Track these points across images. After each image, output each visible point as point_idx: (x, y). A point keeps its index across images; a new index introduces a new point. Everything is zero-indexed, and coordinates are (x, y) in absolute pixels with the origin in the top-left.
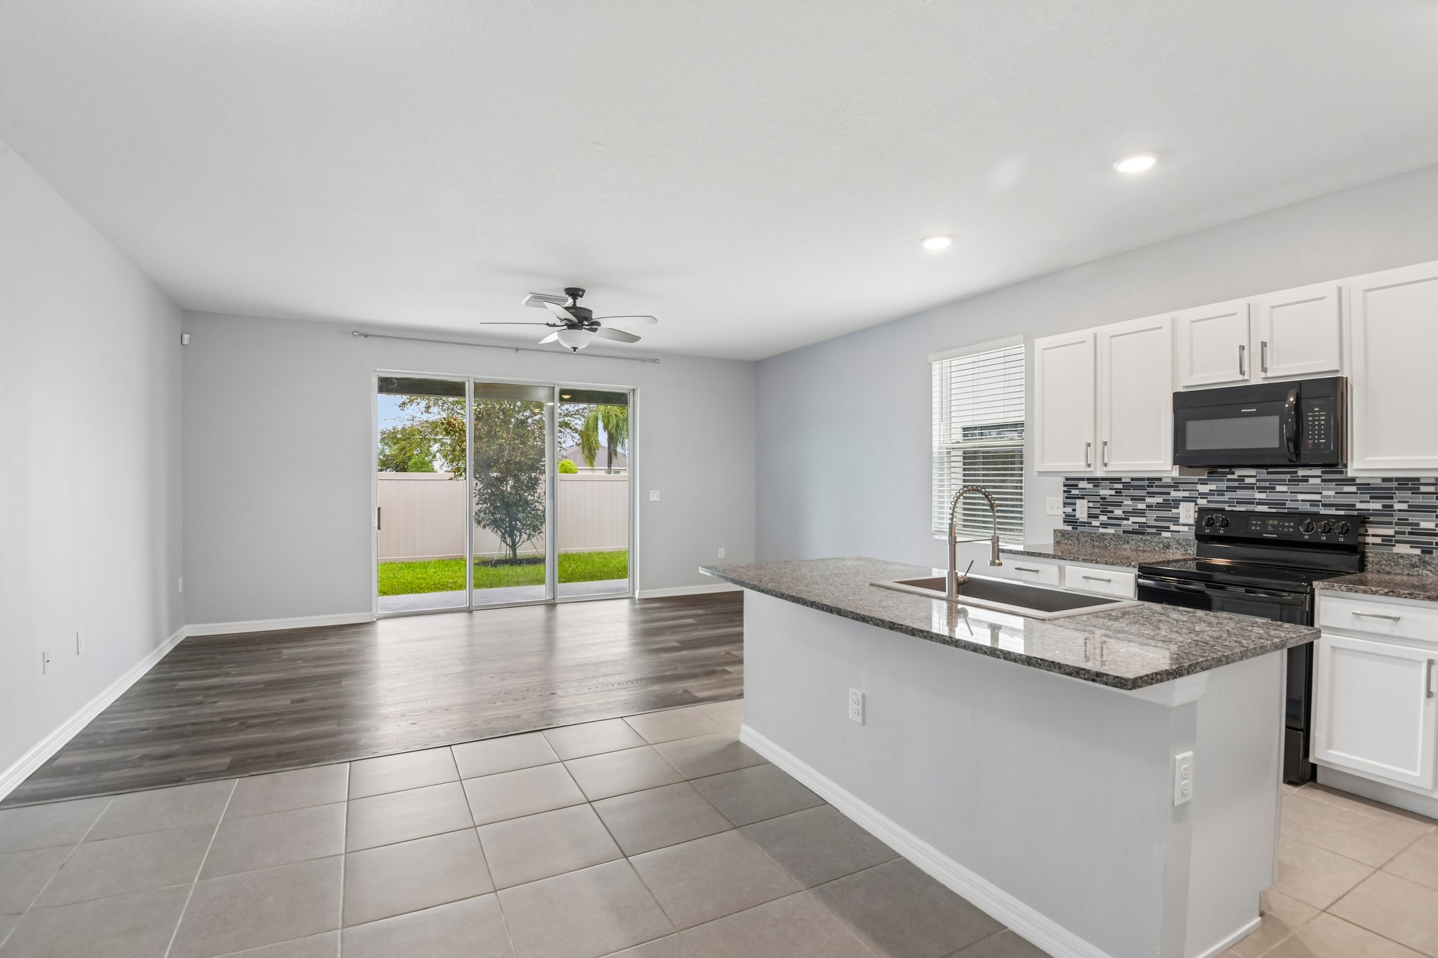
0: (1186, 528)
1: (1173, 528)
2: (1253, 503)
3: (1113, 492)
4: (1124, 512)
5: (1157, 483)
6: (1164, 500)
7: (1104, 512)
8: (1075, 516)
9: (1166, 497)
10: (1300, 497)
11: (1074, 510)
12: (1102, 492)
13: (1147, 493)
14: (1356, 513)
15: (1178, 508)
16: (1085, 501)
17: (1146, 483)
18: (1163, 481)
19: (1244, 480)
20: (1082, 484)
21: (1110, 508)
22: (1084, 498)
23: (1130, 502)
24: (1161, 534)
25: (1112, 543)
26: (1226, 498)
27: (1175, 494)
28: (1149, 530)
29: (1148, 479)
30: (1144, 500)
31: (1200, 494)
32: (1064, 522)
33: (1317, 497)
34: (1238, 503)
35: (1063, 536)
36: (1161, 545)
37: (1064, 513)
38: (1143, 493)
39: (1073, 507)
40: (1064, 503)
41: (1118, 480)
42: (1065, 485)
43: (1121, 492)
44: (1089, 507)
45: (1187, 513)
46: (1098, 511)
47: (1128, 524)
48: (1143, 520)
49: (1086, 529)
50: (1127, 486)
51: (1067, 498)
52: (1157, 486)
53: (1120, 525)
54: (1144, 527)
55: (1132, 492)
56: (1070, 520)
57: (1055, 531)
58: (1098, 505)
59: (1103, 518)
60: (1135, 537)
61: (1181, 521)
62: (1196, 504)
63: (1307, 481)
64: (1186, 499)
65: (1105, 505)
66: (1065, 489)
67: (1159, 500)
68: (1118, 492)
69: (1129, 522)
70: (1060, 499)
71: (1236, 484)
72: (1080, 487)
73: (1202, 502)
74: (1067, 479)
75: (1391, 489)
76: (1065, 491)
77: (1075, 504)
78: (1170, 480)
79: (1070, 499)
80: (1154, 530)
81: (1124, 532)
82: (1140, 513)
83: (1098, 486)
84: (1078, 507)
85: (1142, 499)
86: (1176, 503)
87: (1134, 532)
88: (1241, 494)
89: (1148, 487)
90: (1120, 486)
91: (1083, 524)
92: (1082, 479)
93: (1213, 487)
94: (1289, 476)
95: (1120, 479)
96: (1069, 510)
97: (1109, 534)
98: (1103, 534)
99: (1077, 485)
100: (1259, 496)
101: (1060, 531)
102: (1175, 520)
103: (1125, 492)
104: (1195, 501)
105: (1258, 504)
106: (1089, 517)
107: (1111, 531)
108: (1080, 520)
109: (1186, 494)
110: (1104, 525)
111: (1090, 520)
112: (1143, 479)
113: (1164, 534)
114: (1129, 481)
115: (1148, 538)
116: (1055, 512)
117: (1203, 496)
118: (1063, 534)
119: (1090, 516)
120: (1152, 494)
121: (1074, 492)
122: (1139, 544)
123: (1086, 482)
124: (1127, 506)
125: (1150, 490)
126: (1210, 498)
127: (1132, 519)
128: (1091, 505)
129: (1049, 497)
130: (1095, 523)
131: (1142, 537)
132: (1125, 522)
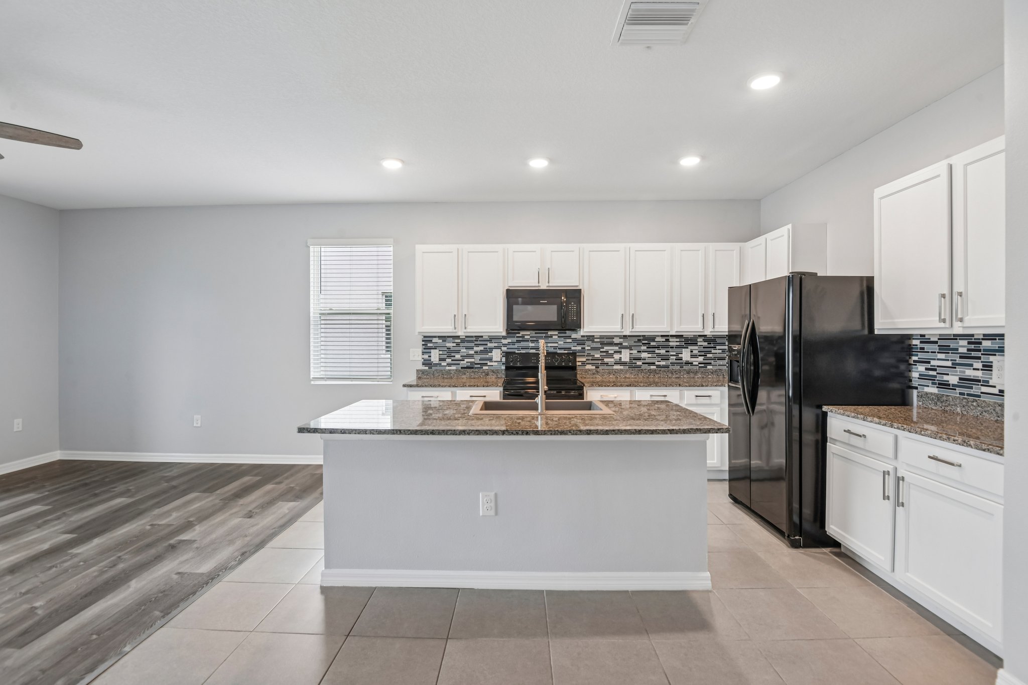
0: (496, 364)
1: (489, 364)
2: (528, 348)
3: (455, 345)
4: (461, 356)
5: (480, 339)
6: (484, 348)
7: (449, 357)
8: (431, 360)
9: (485, 346)
10: (550, 345)
11: (430, 356)
12: (448, 345)
13: (475, 345)
14: (571, 352)
15: (492, 352)
16: (437, 351)
17: (474, 339)
18: (484, 337)
19: (524, 337)
20: (435, 340)
21: (453, 354)
22: (436, 349)
23: (465, 350)
24: (482, 368)
25: (455, 375)
26: (516, 346)
27: (490, 345)
28: (476, 366)
29: (475, 337)
30: (473, 348)
31: (503, 344)
32: (423, 364)
33: (556, 345)
34: (522, 348)
35: (423, 373)
36: (484, 374)
37: (423, 358)
38: (472, 344)
39: (429, 354)
40: (423, 352)
41: (458, 337)
42: (423, 341)
43: (459, 345)
44: (440, 354)
45: (497, 355)
46: (445, 356)
47: (464, 363)
48: (472, 360)
49: (438, 368)
50: (463, 341)
51: (424, 349)
52: (480, 341)
53: (459, 364)
54: (473, 364)
55: (466, 344)
56: (427, 363)
57: (417, 370)
58: (445, 353)
59: (449, 361)
60: (469, 370)
61: (494, 360)
62: (501, 350)
63: (552, 337)
64: (496, 348)
65: (450, 353)
66: (423, 343)
67: (481, 348)
68: (458, 344)
69: (465, 362)
70: (420, 350)
71: (521, 339)
72: (433, 342)
73: (504, 349)
74: (425, 337)
75: (584, 340)
76: (423, 345)
77: (431, 352)
78: (487, 337)
79: (426, 350)
80: (479, 366)
81: (462, 368)
82: (471, 356)
83: (445, 341)
84: (432, 354)
85: (472, 348)
86: (491, 350)
87: (467, 368)
88: (523, 344)
89: (475, 341)
90: (459, 341)
91: (436, 365)
92: (435, 337)
93: (510, 341)
94: (544, 335)
96: (426, 356)
97: (453, 370)
98: (450, 370)
99: (432, 341)
100: (533, 345)
101: (421, 371)
102: (491, 360)
103: (462, 345)
104: (501, 348)
105: (531, 349)
106: (440, 360)
107: (454, 368)
108: (434, 362)
109: (496, 345)
110: (449, 365)
111: (440, 362)
112: (472, 337)
113: (485, 368)
114: (464, 337)
115: (477, 370)
116: (416, 358)
117: (505, 345)
118: (423, 372)
119: (441, 360)
120: (477, 345)
121: (429, 345)
122: (471, 374)
123: (437, 339)
124: (463, 352)
125: (476, 343)
126: (508, 346)
127: (466, 360)
128: (441, 352)
129: (411, 349)
130: (444, 364)
131: (472, 370)
132: (462, 362)
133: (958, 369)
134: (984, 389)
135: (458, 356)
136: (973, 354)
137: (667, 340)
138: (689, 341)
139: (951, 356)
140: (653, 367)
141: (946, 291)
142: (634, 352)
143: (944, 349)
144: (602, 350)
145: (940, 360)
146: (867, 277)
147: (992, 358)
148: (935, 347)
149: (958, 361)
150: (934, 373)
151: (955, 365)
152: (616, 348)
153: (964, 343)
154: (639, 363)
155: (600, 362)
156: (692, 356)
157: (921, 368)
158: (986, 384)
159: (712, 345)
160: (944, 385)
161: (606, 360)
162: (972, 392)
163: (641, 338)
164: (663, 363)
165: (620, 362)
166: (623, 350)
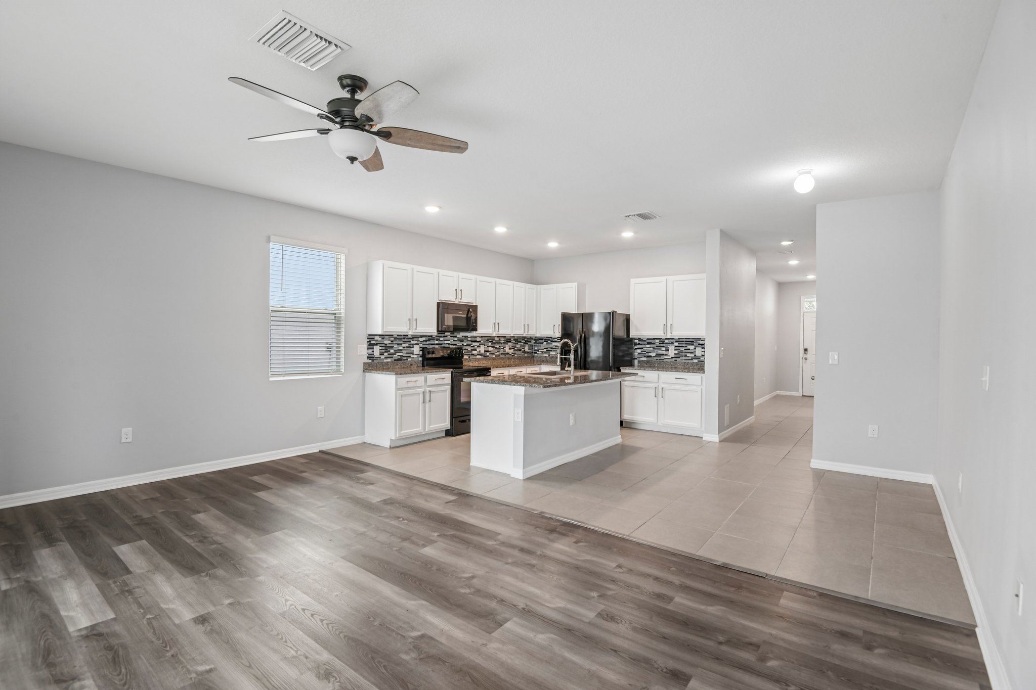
0: (416, 356)
1: (412, 356)
2: (435, 344)
3: (390, 342)
4: (394, 351)
5: (406, 337)
6: (409, 345)
7: (386, 351)
8: (373, 354)
9: (409, 343)
10: (446, 342)
11: (373, 351)
12: (386, 342)
13: (403, 342)
14: (457, 347)
15: (413, 348)
16: (378, 347)
17: (403, 337)
19: (433, 336)
20: (376, 338)
21: (388, 349)
22: (377, 345)
23: (396, 346)
25: (393, 366)
26: (428, 343)
27: (413, 342)
28: (404, 358)
29: (404, 336)
30: (402, 345)
31: (420, 341)
32: (368, 358)
33: (449, 342)
34: (431, 345)
35: (369, 366)
37: (367, 353)
38: (401, 342)
39: (372, 350)
40: (368, 348)
42: (368, 339)
44: (380, 350)
45: (416, 350)
46: (383, 351)
47: (396, 356)
48: (401, 354)
49: (379, 360)
50: (395, 339)
51: (369, 345)
52: (406, 339)
53: (393, 357)
54: (402, 357)
55: (397, 341)
56: (371, 357)
57: (364, 362)
58: (384, 348)
59: (386, 354)
60: (400, 362)
61: (415, 353)
63: (448, 337)
64: (417, 344)
65: (386, 348)
66: (368, 340)
67: (407, 345)
68: (392, 342)
70: (365, 346)
71: (430, 338)
73: (421, 345)
74: (369, 335)
75: (463, 339)
76: (368, 342)
77: (373, 348)
78: (410, 336)
79: (371, 346)
80: (405, 358)
81: (395, 360)
82: (400, 351)
83: (384, 339)
84: (375, 350)
85: (400, 344)
86: (413, 345)
87: (398, 360)
88: (432, 341)
90: (393, 339)
91: (377, 358)
92: (376, 335)
93: (424, 339)
94: (443, 335)
95: (393, 335)
96: (370, 351)
98: (388, 362)
99: (374, 339)
100: (436, 342)
101: (366, 362)
102: (412, 353)
103: (395, 342)
104: (419, 345)
105: (437, 345)
106: (380, 354)
107: (389, 360)
108: (376, 356)
109: (416, 342)
110: (386, 358)
111: (380, 356)
112: (401, 336)
113: (409, 359)
114: (396, 336)
115: (405, 361)
116: (362, 353)
118: (369, 364)
120: (405, 342)
121: (373, 342)
122: (402, 365)
123: (378, 337)
124: (395, 348)
125: (404, 340)
126: (423, 343)
127: (398, 354)
128: (381, 348)
129: (359, 346)
130: (383, 357)
131: (402, 361)
132: (395, 356)
133: (655, 350)
134: (666, 357)
135: (392, 351)
136: (661, 345)
137: (500, 339)
138: (508, 340)
139: (653, 346)
140: (494, 356)
141: (665, 323)
142: (486, 347)
143: (649, 343)
144: (472, 345)
145: (647, 348)
146: (626, 314)
147: (669, 346)
148: (646, 343)
149: (655, 347)
150: (645, 353)
151: (654, 349)
152: (478, 344)
153: (658, 341)
154: (488, 354)
155: (470, 353)
156: (510, 349)
157: (639, 351)
158: (666, 355)
159: (517, 343)
160: (650, 357)
161: (474, 352)
162: (661, 358)
163: (489, 338)
164: (497, 354)
165: (480, 354)
166: (481, 346)
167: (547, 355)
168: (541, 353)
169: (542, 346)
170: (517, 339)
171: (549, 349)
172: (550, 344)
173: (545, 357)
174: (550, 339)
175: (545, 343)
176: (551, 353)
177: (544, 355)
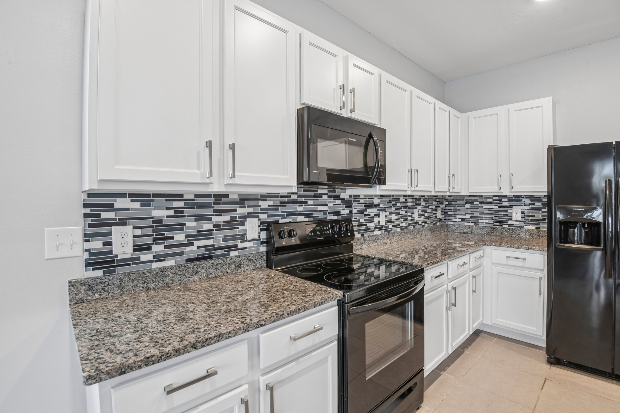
0: (251, 244)
1: (240, 245)
2: (295, 215)
3: (171, 212)
4: (186, 237)
5: (224, 200)
6: (231, 218)
7: (158, 240)
8: (111, 252)
9: (233, 214)
10: (320, 208)
11: (110, 244)
12: (156, 213)
13: (214, 211)
14: (340, 217)
15: (243, 224)
16: (128, 229)
17: (212, 200)
18: (230, 197)
19: (290, 197)
21: (168, 234)
22: (125, 224)
23: (194, 224)
24: (229, 254)
25: (176, 278)
26: (279, 212)
27: (241, 211)
28: (217, 253)
29: (214, 195)
30: (211, 219)
31: (262, 209)
32: (87, 265)
33: (325, 208)
34: (288, 215)
35: (91, 287)
36: (233, 266)
37: (86, 250)
38: (209, 211)
39: (106, 239)
40: (86, 235)
41: (179, 196)
42: (86, 206)
43: (182, 212)
44: (135, 237)
45: (252, 229)
46: (149, 240)
47: (192, 251)
48: (210, 242)
49: (132, 268)
50: (190, 204)
51: (90, 226)
52: (224, 203)
53: (182, 254)
54: (211, 250)
55: (197, 211)
56: (99, 260)
57: (69, 283)
58: (150, 231)
59: (158, 248)
60: (204, 263)
61: (249, 237)
62: (259, 220)
63: (321, 197)
64: (252, 215)
65: (160, 231)
66: (88, 211)
67: (226, 217)
68: (179, 212)
69: (194, 248)
70: (78, 228)
71: (285, 200)
72: (117, 206)
73: (263, 217)
74: (92, 196)
75: (351, 201)
76: (86, 216)
77: (110, 234)
78: (236, 197)
79: (97, 228)
80: (222, 252)
81: (188, 261)
82: (206, 235)
83: (149, 205)
84: (113, 239)
85: (208, 218)
86: (243, 218)
87: (200, 258)
88: (289, 208)
89: (215, 203)
90: (182, 204)
91: (126, 262)
92: (122, 195)
93: (271, 203)
94: (313, 194)
95: (182, 195)
96: (97, 245)
97: (171, 268)
98: (163, 270)
99: (112, 205)
100: (300, 209)
101: (82, 283)
102: (242, 237)
103: (187, 212)
104: (258, 217)
105: (299, 215)
106: (135, 250)
107: (170, 263)
108: (120, 257)
109: (251, 210)
110: (158, 258)
111: (137, 254)
112: (208, 196)
113: (233, 254)
114: (192, 197)
115: (220, 261)
116: (65, 252)
117: (264, 211)
118: (88, 285)
119: (138, 248)
120: (218, 212)
121: (105, 215)
122: (210, 270)
123: (128, 200)
124: (190, 228)
125: (216, 207)
126: (270, 213)
127: (197, 243)
128: (138, 232)
129: (46, 229)
130: (145, 257)
131: (211, 262)
132: (188, 249)
135: (179, 237)
137: (406, 200)
138: (417, 200)
140: (399, 229)
142: (387, 214)
144: (366, 213)
152: (375, 210)
154: (391, 226)
155: (364, 228)
156: (420, 216)
159: (427, 205)
161: (369, 225)
163: (391, 198)
164: (404, 225)
165: (379, 228)
166: (381, 213)
167: (473, 224)
168: (460, 220)
169: (462, 211)
170: (428, 199)
171: (476, 215)
172: (477, 207)
173: (470, 227)
174: (479, 199)
175: (468, 206)
176: (480, 221)
177: (466, 224)
